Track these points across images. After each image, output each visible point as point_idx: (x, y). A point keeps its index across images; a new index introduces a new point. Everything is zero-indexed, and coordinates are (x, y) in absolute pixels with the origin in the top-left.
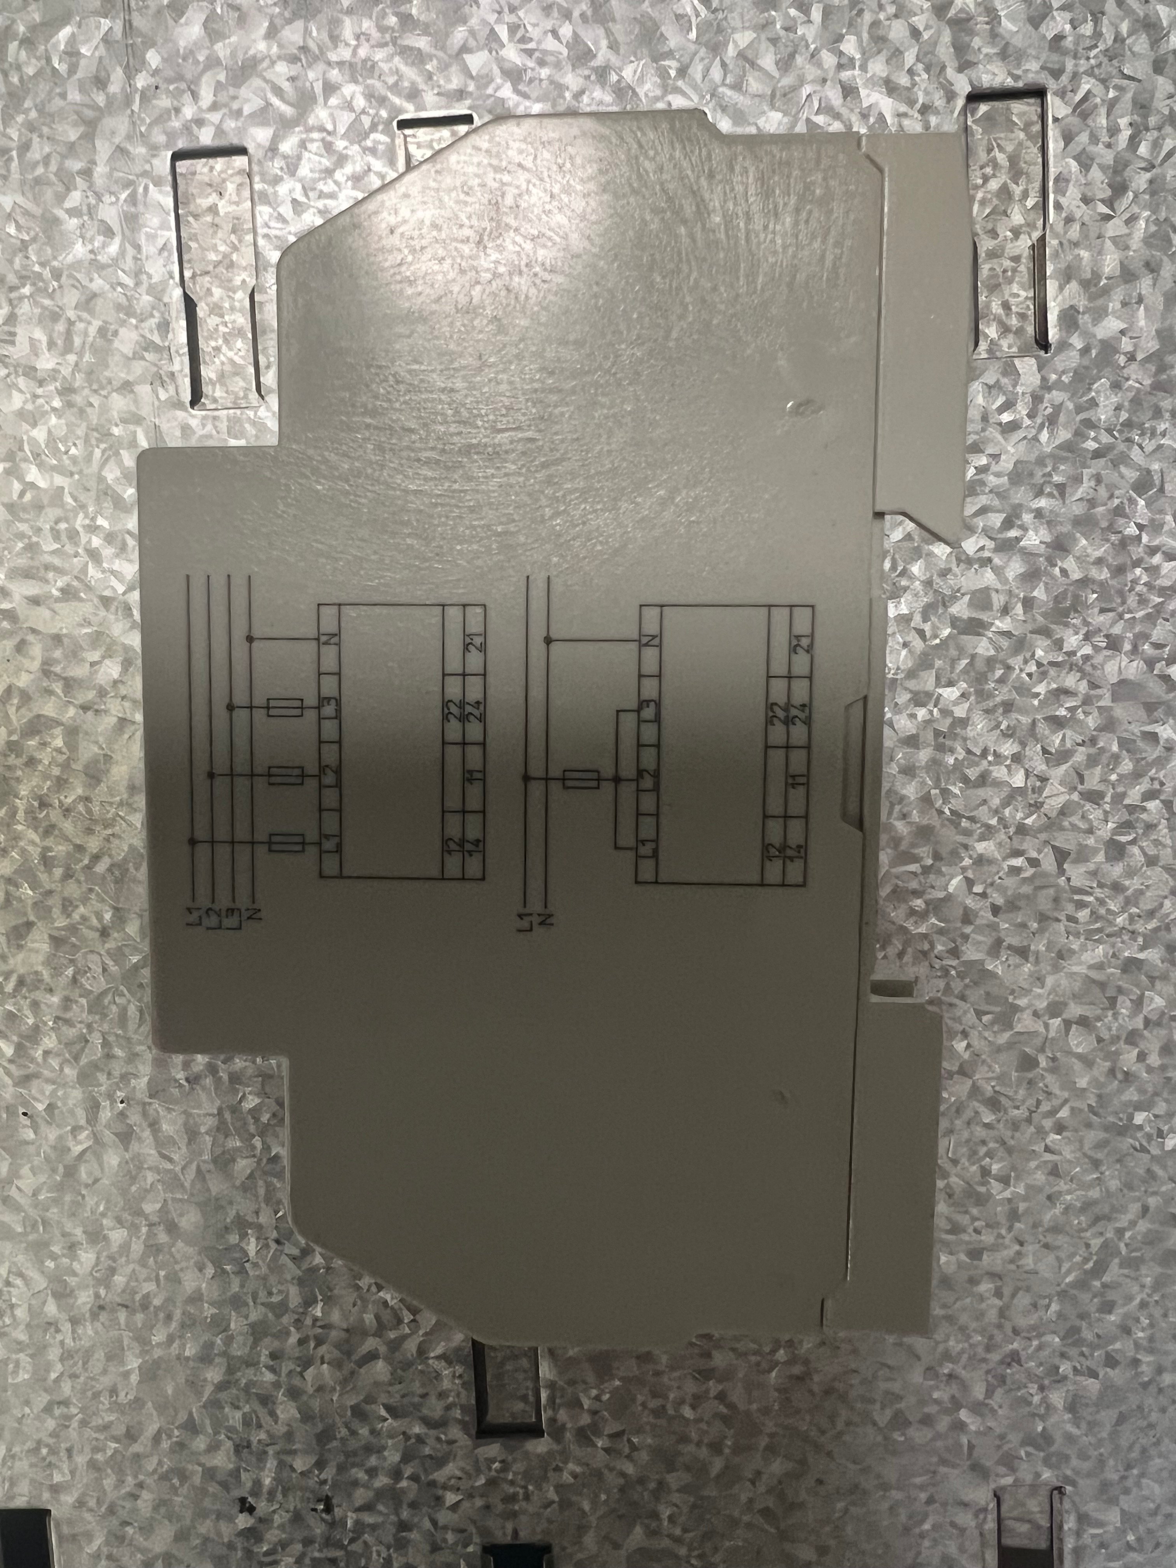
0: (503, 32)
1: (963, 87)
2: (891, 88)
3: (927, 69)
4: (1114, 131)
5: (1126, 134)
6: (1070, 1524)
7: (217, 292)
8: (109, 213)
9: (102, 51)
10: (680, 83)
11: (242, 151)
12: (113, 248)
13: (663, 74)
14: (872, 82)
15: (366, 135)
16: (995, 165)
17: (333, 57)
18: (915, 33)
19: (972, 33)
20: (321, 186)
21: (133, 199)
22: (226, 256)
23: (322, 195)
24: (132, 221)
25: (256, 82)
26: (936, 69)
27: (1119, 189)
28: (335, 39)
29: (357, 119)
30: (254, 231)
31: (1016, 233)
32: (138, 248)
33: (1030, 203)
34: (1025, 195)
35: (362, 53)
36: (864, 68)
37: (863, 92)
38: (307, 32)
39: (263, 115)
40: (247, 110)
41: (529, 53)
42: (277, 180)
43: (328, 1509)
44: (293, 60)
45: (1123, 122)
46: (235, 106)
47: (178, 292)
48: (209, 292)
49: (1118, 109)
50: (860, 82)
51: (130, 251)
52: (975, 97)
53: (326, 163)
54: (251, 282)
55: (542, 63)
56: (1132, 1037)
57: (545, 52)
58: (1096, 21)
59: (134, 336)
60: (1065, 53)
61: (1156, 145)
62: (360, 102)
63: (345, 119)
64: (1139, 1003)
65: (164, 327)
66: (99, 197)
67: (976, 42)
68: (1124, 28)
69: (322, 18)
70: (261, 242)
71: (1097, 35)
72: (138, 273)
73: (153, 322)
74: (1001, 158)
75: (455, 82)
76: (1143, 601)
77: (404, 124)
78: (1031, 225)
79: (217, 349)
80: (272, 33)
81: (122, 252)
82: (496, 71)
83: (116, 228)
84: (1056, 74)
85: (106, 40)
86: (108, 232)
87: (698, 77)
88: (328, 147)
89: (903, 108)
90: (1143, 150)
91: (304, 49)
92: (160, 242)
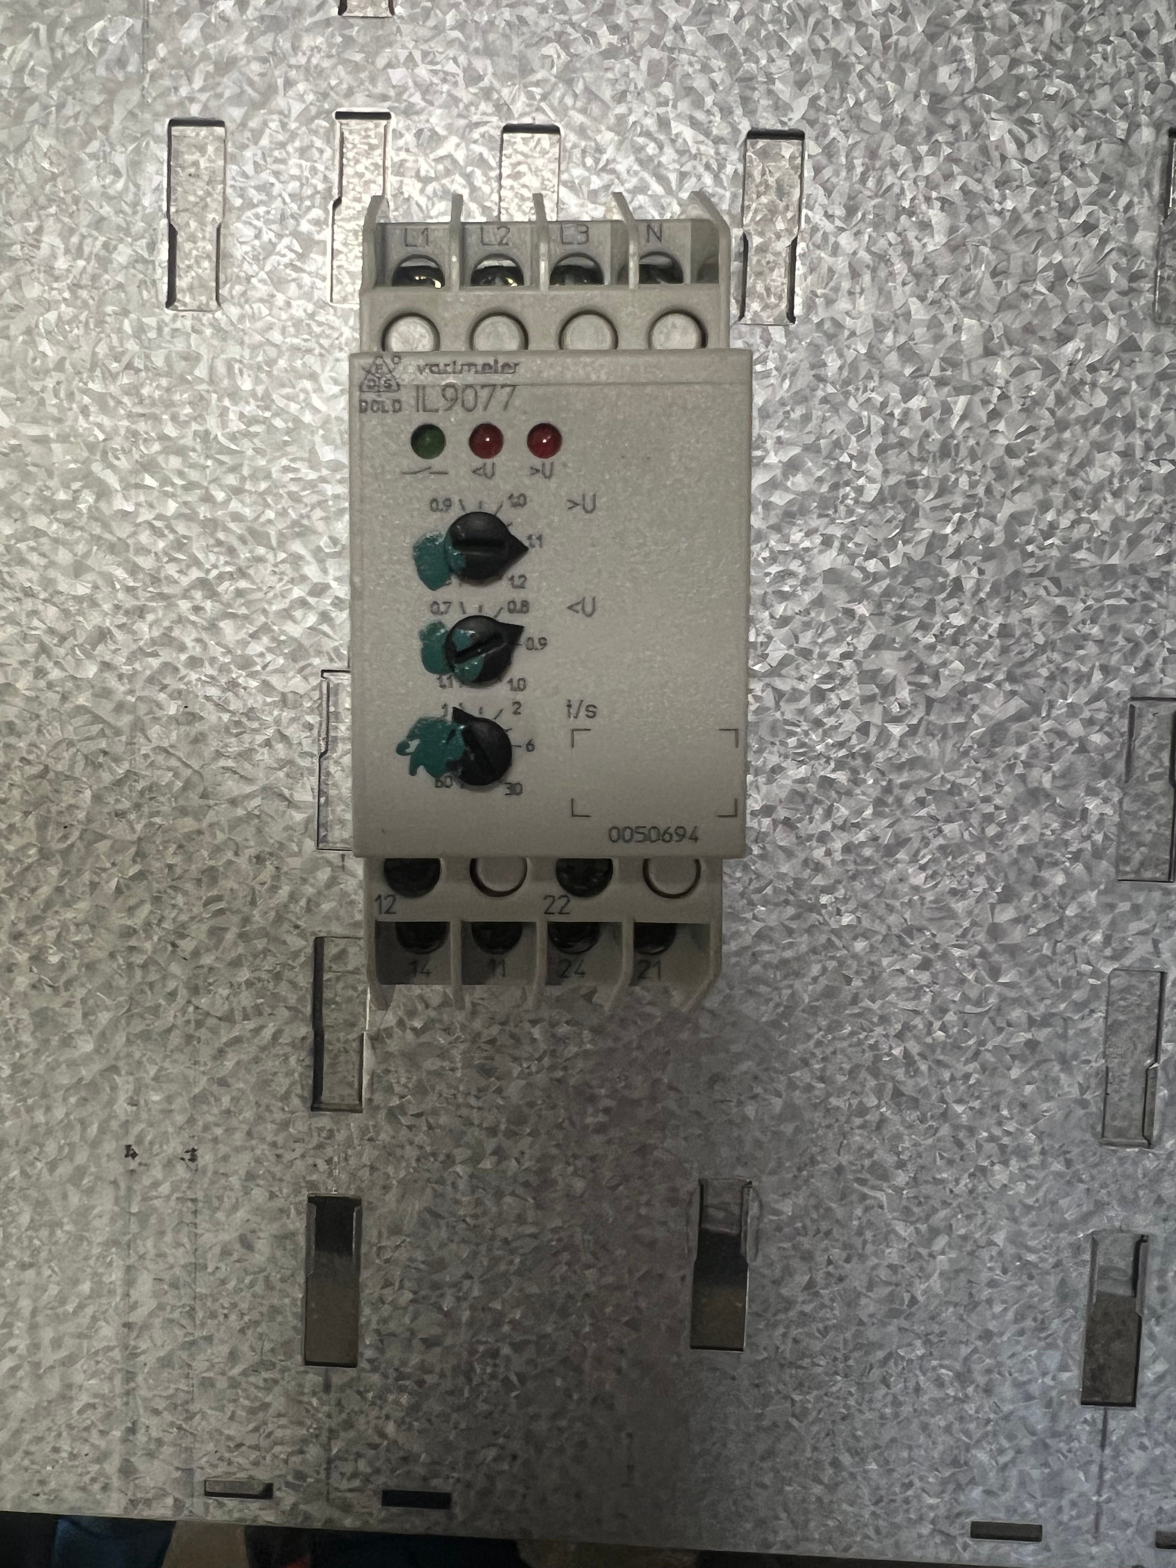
0: (417, 55)
1: (745, 127)
2: (694, 123)
3: (721, 110)
4: (850, 168)
5: (859, 170)
6: (754, 1210)
7: (193, 224)
8: (120, 159)
9: (125, 41)
10: (543, 105)
11: (221, 124)
12: (120, 185)
13: (530, 96)
14: (679, 116)
15: (313, 119)
16: (767, 186)
17: (293, 61)
18: (714, 85)
19: (754, 89)
20: (276, 153)
21: (137, 151)
22: (202, 199)
23: (277, 161)
24: (135, 165)
25: (235, 75)
26: (726, 111)
27: (851, 211)
28: (295, 48)
29: (307, 109)
30: (224, 182)
31: (778, 236)
32: (137, 186)
33: (789, 215)
34: (787, 208)
35: (314, 61)
36: (675, 106)
37: (673, 124)
38: (275, 41)
39: (237, 99)
40: (227, 93)
41: (435, 72)
42: (244, 147)
43: (193, 1159)
44: (264, 61)
45: (858, 162)
46: (219, 90)
47: (165, 221)
48: (187, 224)
49: (856, 153)
50: (671, 115)
51: (132, 189)
52: (754, 134)
53: (281, 137)
54: (218, 219)
55: (444, 81)
56: (823, 838)
57: (446, 73)
58: (843, 90)
59: (129, 251)
60: (818, 109)
61: (880, 181)
62: (310, 97)
63: (297, 108)
64: (829, 813)
65: (152, 247)
66: (112, 146)
67: (756, 95)
68: (862, 95)
69: (288, 33)
70: (229, 191)
71: (844, 100)
72: (135, 204)
73: (144, 242)
74: (771, 181)
75: (380, 88)
76: (850, 512)
77: (340, 115)
78: (789, 231)
79: (189, 267)
80: (250, 41)
81: (126, 189)
82: (411, 84)
83: (123, 171)
84: (812, 123)
85: (129, 33)
86: (117, 173)
87: (556, 102)
88: (284, 125)
89: (701, 138)
90: (871, 183)
91: (273, 53)
92: (154, 185)
